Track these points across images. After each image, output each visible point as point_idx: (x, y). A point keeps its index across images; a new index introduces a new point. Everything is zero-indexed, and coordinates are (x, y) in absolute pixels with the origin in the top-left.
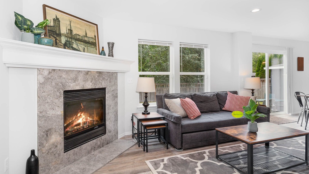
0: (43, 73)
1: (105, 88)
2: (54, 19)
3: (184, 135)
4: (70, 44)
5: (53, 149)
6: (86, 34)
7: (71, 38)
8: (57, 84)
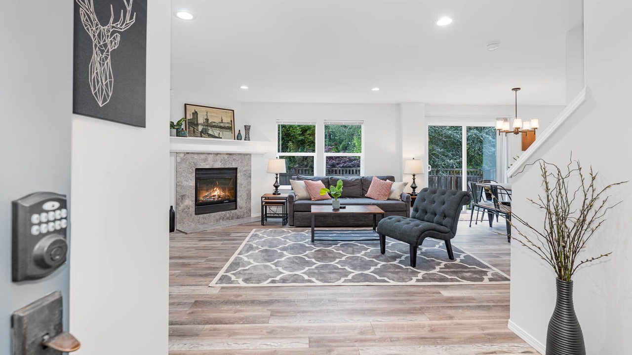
0: (180, 155)
1: (237, 168)
2: (193, 113)
3: (295, 213)
4: (206, 131)
5: (186, 210)
6: (222, 120)
7: (207, 126)
8: (190, 163)
